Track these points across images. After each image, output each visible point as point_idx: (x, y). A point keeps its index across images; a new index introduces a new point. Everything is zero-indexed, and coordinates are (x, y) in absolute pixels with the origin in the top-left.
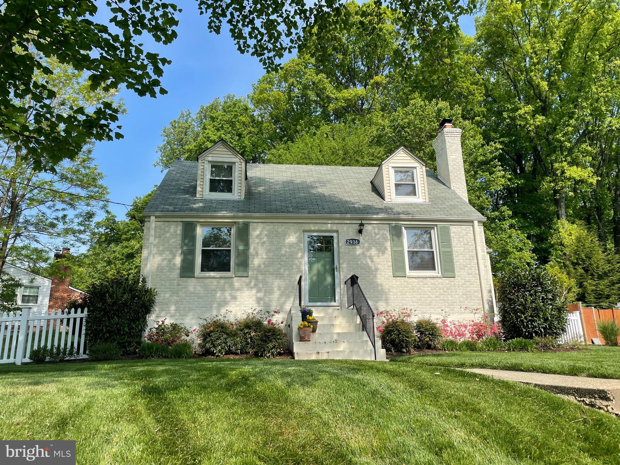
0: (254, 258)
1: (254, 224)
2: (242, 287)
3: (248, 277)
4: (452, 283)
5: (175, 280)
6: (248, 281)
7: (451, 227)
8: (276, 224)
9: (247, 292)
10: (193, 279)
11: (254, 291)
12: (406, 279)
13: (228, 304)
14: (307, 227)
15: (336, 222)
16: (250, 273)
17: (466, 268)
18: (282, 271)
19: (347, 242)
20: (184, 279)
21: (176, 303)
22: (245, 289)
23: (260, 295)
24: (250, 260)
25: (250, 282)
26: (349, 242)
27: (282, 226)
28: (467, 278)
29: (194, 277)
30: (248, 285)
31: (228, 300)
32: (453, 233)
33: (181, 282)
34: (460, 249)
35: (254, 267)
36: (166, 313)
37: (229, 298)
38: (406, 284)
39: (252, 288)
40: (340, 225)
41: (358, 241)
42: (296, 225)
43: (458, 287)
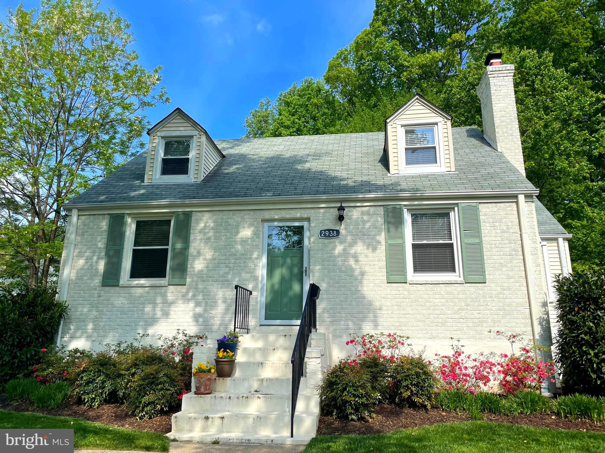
0: (194, 260)
1: (198, 214)
2: (177, 299)
3: (185, 285)
4: (481, 292)
5: (96, 289)
6: (184, 291)
7: (481, 206)
8: (225, 213)
9: (183, 305)
10: (117, 288)
11: (192, 305)
12: (407, 286)
13: (157, 321)
14: (267, 215)
15: (309, 206)
16: (188, 280)
17: (504, 269)
18: (230, 276)
19: (321, 234)
20: (107, 288)
21: (95, 320)
22: (180, 302)
23: (199, 310)
24: (190, 262)
25: (187, 292)
26: (325, 235)
27: (233, 215)
28: (505, 284)
29: (118, 286)
30: (184, 296)
31: (158, 316)
32: (485, 215)
33: (102, 293)
34: (496, 238)
35: (194, 271)
36: (82, 333)
37: (159, 313)
38: (406, 293)
39: (189, 300)
40: (312, 211)
41: (338, 232)
42: (252, 212)
43: (491, 297)
